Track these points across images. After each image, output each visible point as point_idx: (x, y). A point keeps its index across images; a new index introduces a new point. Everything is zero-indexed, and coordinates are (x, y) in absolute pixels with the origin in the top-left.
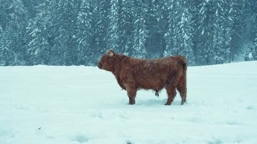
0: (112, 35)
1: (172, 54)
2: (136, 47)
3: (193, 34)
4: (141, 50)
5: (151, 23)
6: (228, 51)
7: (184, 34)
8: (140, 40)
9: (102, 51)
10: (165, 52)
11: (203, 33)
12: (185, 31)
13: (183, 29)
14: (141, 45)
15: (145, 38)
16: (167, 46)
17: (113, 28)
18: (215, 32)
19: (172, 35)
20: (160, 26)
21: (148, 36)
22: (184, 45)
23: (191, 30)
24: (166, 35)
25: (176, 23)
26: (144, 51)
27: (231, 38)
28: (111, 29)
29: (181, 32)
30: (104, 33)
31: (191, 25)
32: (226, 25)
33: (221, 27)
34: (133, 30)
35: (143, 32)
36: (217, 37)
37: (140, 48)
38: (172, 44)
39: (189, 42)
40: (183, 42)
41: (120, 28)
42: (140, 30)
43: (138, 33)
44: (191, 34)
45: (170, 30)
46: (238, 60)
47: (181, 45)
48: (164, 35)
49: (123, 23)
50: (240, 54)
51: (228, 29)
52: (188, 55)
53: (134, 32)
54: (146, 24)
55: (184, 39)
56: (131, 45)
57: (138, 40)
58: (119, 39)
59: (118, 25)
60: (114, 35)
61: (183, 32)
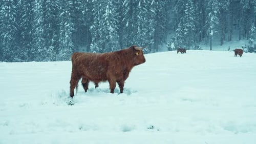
0: (37, 29)
1: (98, 46)
2: (62, 40)
3: (118, 27)
4: (68, 43)
5: (76, 15)
6: (152, 42)
7: (109, 26)
8: (66, 33)
9: (28, 45)
10: (92, 44)
11: (127, 25)
12: (110, 23)
13: (107, 22)
14: (67, 38)
15: (71, 31)
16: (93, 39)
17: (38, 22)
18: (139, 23)
19: (97, 28)
20: (85, 18)
21: (73, 29)
22: (109, 38)
23: (116, 22)
24: (92, 27)
25: (101, 16)
26: (71, 44)
27: (154, 30)
28: (36, 22)
29: (106, 24)
30: (30, 26)
31: (115, 17)
32: (149, 17)
33: (145, 18)
34: (59, 23)
35: (68, 25)
36: (141, 28)
37: (66, 41)
38: (98, 36)
39: (114, 34)
40: (108, 34)
41: (45, 22)
42: (66, 23)
43: (64, 26)
44: (116, 26)
45: (95, 22)
46: (161, 50)
47: (107, 37)
48: (89, 28)
49: (49, 16)
50: (164, 44)
51: (151, 21)
52: (114, 47)
53: (59, 26)
54: (71, 17)
55: (109, 31)
56: (57, 39)
57: (64, 32)
58: (45, 32)
59: (44, 19)
60: (39, 29)
61: (108, 24)
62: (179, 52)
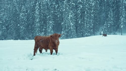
0: (36, 24)
1: (65, 33)
2: (48, 29)
3: (75, 23)
4: (51, 31)
5: (55, 18)
6: (92, 30)
7: (71, 23)
8: (50, 26)
9: (32, 32)
10: (62, 32)
11: (80, 22)
12: (71, 21)
13: (70, 21)
14: (51, 28)
15: (52, 25)
16: (63, 29)
17: (37, 21)
18: (85, 21)
19: (65, 24)
20: (59, 19)
21: (54, 24)
22: (71, 28)
23: (74, 21)
24: (62, 23)
25: (67, 18)
26: (52, 32)
27: (93, 25)
28: (36, 21)
29: (69, 22)
30: (33, 23)
31: (74, 19)
33: (88, 19)
34: (47, 21)
35: (51, 22)
36: (86, 24)
37: (50, 30)
38: (65, 28)
39: (73, 27)
40: (70, 27)
41: (40, 21)
42: (50, 21)
43: (49, 23)
44: (74, 23)
45: (64, 21)
46: (97, 35)
47: (70, 28)
48: (61, 24)
49: (42, 18)
50: (98, 32)
51: (91, 20)
52: (73, 33)
53: (47, 22)
54: (53, 18)
55: (71, 25)
56: (46, 29)
57: (49, 26)
58: (40, 26)
59: (40, 19)
60: (37, 24)
61: (70, 22)
62: (104, 36)
